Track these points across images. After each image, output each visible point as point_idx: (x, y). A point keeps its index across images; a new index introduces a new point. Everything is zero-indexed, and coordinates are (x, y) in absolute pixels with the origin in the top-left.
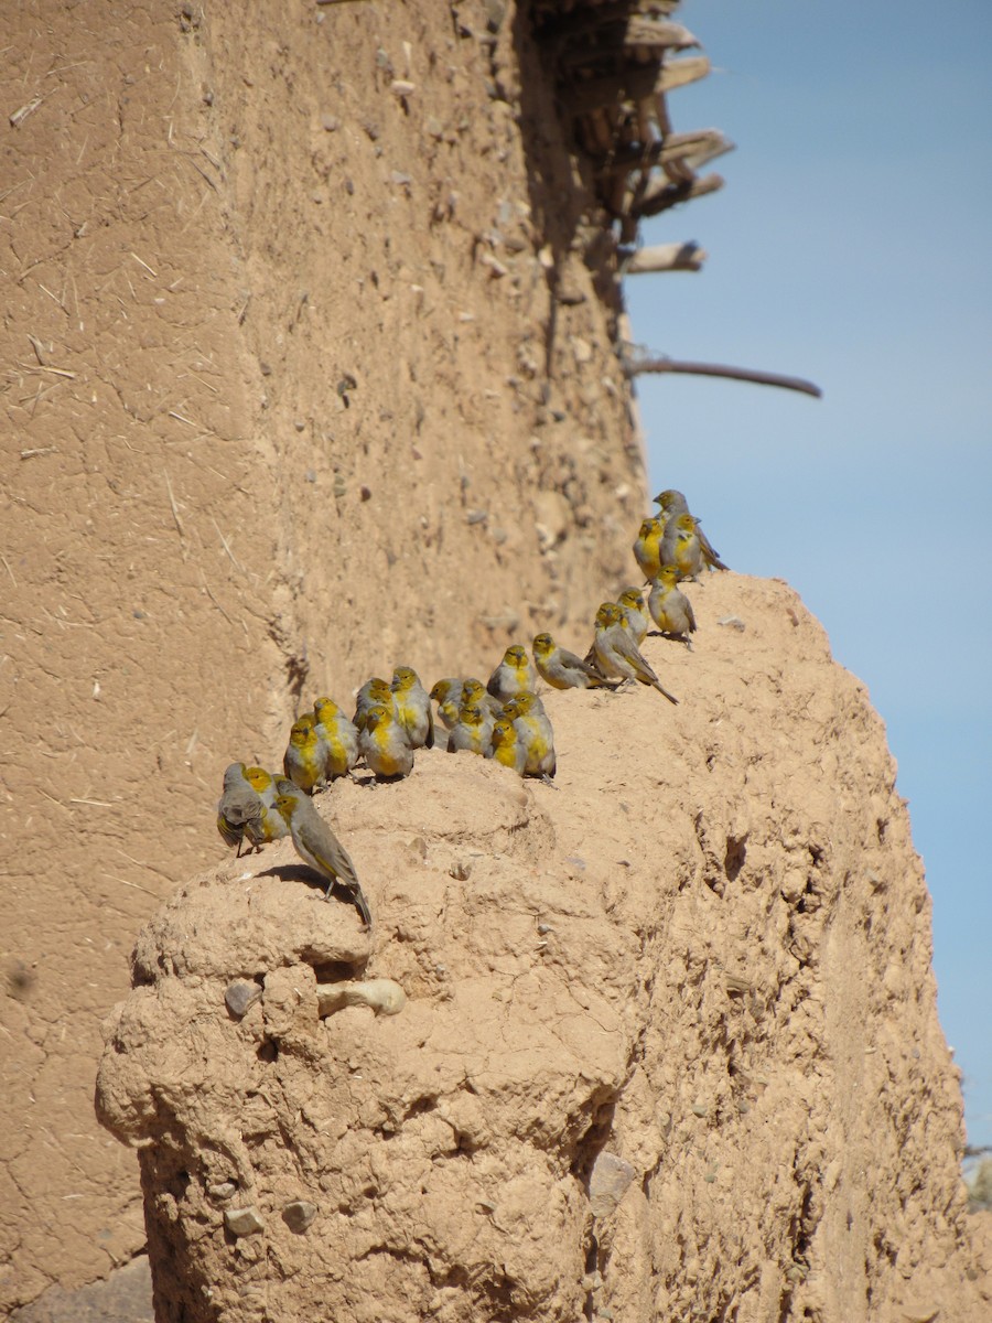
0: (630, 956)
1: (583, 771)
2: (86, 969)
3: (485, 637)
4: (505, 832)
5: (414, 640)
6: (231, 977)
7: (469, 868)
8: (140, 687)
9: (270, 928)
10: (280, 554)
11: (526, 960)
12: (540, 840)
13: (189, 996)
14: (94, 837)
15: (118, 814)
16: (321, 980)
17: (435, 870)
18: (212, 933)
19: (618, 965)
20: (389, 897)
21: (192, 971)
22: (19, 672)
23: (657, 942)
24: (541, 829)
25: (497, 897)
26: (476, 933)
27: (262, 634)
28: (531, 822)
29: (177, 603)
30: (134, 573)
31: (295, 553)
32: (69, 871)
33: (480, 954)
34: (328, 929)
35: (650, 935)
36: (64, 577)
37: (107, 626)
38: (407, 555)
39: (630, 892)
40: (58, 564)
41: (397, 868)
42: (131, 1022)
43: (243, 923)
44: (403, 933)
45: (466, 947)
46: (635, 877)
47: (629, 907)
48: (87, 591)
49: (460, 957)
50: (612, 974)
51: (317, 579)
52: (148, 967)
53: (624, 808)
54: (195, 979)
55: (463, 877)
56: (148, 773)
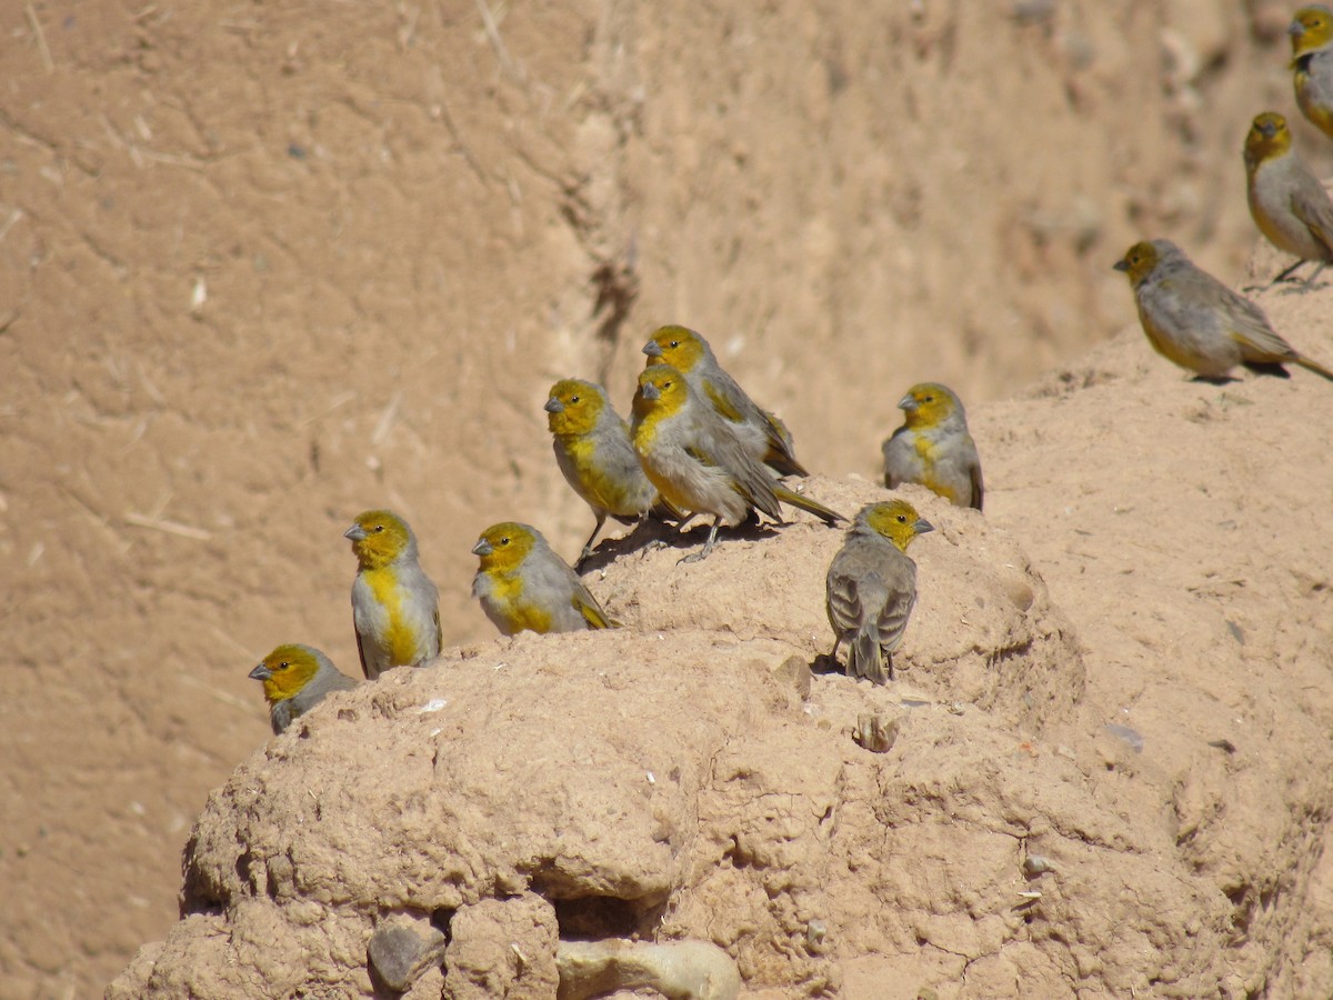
0: (1210, 938)
1: (1160, 549)
2: (127, 869)
3: (1027, 253)
4: (981, 660)
5: (874, 250)
6: (385, 911)
7: (893, 727)
8: (289, 299)
9: (473, 816)
10: (600, 49)
11: (995, 927)
12: (1053, 682)
13: (294, 943)
14: (168, 599)
15: (219, 554)
16: (567, 933)
17: (824, 725)
18: (352, 817)
19: (1183, 955)
20: (724, 773)
21: (305, 891)
22: (42, 247)
23: (1280, 914)
24: (1058, 660)
25: (945, 792)
26: (896, 863)
27: (548, 210)
28: (1037, 645)
29: (379, 133)
30: (296, 64)
31: (630, 51)
32: (111, 662)
33: (901, 905)
34: (592, 828)
35: (1265, 898)
36: (152, 59)
37: (231, 166)
38: (873, 74)
39: (1231, 805)
40: (140, 32)
41: (744, 715)
42: (171, 986)
43: (418, 801)
44: (745, 849)
45: (874, 889)
46: (1245, 776)
47: (1227, 837)
48: (197, 93)
49: (859, 909)
50: (1169, 972)
51: (673, 108)
52: (215, 875)
53: (1237, 632)
54: (310, 908)
55: (879, 745)
56: (289, 475)
